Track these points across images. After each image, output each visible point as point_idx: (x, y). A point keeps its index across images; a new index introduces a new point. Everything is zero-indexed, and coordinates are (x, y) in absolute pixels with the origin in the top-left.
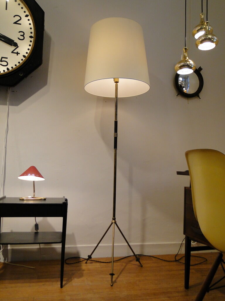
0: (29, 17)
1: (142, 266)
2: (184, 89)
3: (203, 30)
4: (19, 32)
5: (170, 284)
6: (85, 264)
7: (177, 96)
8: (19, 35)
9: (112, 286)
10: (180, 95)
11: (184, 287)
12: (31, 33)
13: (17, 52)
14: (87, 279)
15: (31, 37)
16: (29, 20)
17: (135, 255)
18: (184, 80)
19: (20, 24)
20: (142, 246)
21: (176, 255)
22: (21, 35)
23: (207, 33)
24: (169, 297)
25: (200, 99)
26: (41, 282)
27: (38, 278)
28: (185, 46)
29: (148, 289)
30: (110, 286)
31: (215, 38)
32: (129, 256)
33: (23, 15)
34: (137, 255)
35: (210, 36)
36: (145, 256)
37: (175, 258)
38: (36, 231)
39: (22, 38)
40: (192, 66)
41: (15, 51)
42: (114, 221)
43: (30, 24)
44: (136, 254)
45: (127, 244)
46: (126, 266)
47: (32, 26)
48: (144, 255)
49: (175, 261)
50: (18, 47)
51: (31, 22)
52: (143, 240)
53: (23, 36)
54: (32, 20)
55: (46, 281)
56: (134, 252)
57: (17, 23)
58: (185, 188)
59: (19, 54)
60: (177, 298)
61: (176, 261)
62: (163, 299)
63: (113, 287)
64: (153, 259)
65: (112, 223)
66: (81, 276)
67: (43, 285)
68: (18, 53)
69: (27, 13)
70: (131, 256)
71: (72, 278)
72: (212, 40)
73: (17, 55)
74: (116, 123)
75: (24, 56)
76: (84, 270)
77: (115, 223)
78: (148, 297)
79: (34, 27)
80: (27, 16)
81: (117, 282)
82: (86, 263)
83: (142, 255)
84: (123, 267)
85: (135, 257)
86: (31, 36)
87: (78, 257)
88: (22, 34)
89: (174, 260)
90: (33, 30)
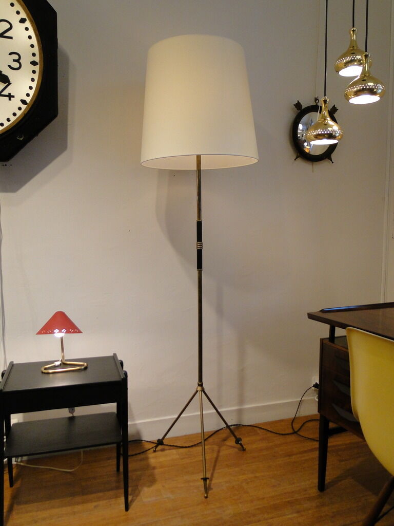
0: (28, 24)
1: (244, 450)
2: (306, 144)
3: (356, 63)
4: (11, 54)
5: (294, 483)
6: (154, 454)
7: (295, 160)
8: (10, 60)
9: (206, 497)
10: (301, 157)
11: (317, 488)
12: (34, 55)
13: (10, 94)
14: (163, 486)
15: (34, 63)
16: (27, 29)
17: (228, 427)
18: (305, 127)
19: (11, 38)
20: (240, 412)
21: (293, 420)
22: (14, 60)
23: (365, 76)
24: (298, 512)
25: (333, 163)
26: (91, 501)
27: (83, 494)
28: (325, 96)
29: (263, 499)
30: (203, 498)
31: (380, 86)
32: (220, 430)
33: (15, 20)
34: (232, 426)
35: (371, 84)
36: (245, 426)
37: (291, 426)
38: (71, 415)
39: (16, 65)
40: (337, 135)
41: (6, 92)
42: (199, 388)
43: (30, 37)
44: (229, 424)
45: (215, 411)
46: (219, 452)
47: (34, 41)
48: (243, 425)
49: (293, 433)
50: (10, 84)
51: (31, 32)
52: (241, 401)
53: (18, 61)
54: (34, 30)
55: (99, 499)
56: (227, 421)
57: (5, 35)
58: (322, 340)
59: (13, 97)
60: (310, 512)
61: (295, 433)
62: (290, 516)
63: (208, 499)
64: (259, 431)
65: (197, 391)
66: (152, 481)
67: (95, 507)
68: (10, 96)
69: (23, 15)
70: (222, 429)
71: (140, 488)
72: (375, 90)
73: (10, 99)
74: (199, 225)
75: (24, 102)
76: (154, 468)
77: (203, 391)
78: (266, 516)
79: (38, 44)
80: (23, 21)
81: (212, 489)
82: (155, 451)
83: (240, 425)
84: (215, 455)
85: (228, 430)
86: (34, 61)
87: (139, 440)
88: (16, 57)
89: (291, 431)
90: (36, 50)
